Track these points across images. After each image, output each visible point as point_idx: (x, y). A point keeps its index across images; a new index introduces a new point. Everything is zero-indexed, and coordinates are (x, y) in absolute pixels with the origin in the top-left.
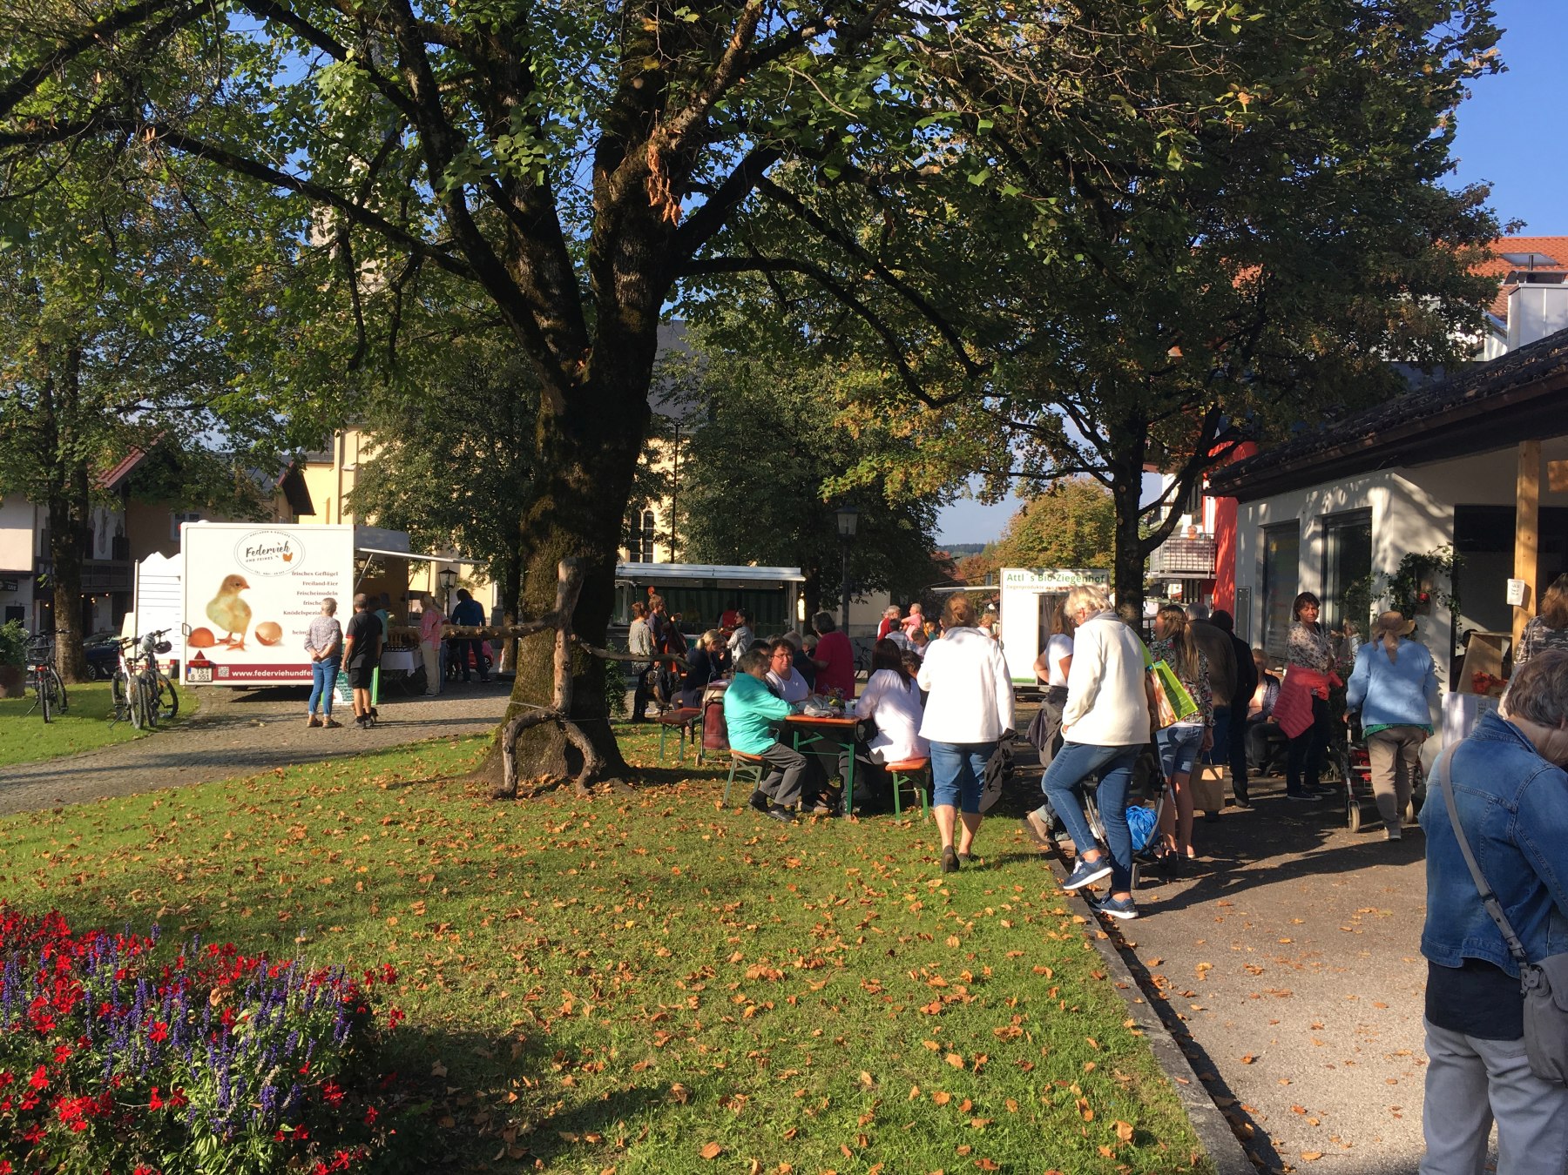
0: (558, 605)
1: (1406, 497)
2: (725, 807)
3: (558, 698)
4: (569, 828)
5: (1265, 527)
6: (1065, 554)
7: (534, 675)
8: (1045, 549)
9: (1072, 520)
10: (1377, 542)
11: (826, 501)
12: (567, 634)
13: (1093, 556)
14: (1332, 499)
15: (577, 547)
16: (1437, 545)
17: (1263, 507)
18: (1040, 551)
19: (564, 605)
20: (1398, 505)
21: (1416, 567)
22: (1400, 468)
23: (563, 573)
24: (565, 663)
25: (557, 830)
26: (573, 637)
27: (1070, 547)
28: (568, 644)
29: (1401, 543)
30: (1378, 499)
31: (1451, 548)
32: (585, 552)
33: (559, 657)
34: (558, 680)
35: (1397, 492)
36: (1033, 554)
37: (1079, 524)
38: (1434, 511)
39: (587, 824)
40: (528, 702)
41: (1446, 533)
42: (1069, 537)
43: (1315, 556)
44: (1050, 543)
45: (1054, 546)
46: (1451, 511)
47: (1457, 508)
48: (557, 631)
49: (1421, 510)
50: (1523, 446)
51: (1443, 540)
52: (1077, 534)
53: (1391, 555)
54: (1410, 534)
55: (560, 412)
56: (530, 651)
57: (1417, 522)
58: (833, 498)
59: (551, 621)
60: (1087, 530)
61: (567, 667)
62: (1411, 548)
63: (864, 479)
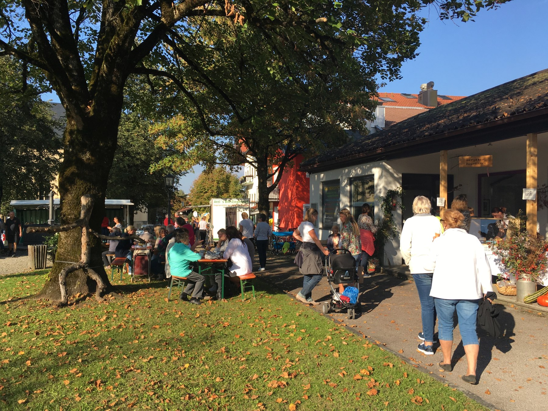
0: (82, 216)
1: (387, 171)
2: (169, 300)
3: (84, 258)
4: (108, 318)
5: (323, 182)
6: (214, 194)
7: (69, 248)
8: (206, 192)
9: (216, 182)
10: (377, 186)
11: (151, 173)
12: (87, 229)
13: (223, 194)
14: (356, 171)
15: (89, 190)
16: (397, 187)
17: (322, 175)
18: (205, 193)
19: (85, 216)
20: (384, 173)
21: (391, 194)
22: (386, 161)
23: (84, 201)
24: (87, 242)
25: (102, 320)
26: (90, 230)
27: (215, 191)
28: (89, 234)
29: (386, 186)
30: (376, 172)
31: (401, 188)
32: (93, 192)
33: (84, 239)
34: (84, 249)
35: (384, 168)
36: (202, 194)
37: (218, 183)
38: (396, 175)
39: (115, 316)
40: (66, 260)
41: (399, 183)
42: (214, 188)
43: (347, 191)
44: (208, 190)
45: (210, 191)
46: (401, 175)
47: (403, 174)
48: (82, 228)
49: (392, 175)
50: (442, 152)
51: (399, 185)
52: (217, 187)
53: (383, 191)
54: (388, 183)
55: (80, 128)
56: (66, 237)
57: (390, 179)
58: (154, 173)
59: (80, 223)
60: (221, 185)
61: (88, 244)
62: (389, 188)
63: (167, 165)
